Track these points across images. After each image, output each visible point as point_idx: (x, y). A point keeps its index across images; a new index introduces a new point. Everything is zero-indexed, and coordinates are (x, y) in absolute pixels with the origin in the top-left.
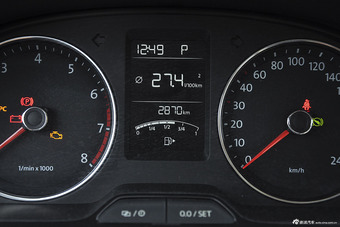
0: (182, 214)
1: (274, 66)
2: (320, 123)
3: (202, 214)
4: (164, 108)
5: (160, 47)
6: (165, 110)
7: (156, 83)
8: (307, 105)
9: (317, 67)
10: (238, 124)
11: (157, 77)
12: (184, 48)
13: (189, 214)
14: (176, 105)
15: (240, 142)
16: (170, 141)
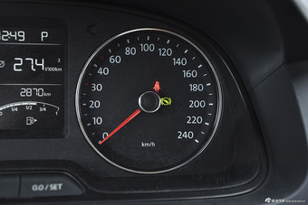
0: (35, 188)
1: (128, 51)
2: (169, 102)
3: (54, 187)
4: (26, 90)
5: (21, 34)
6: (27, 92)
7: (17, 67)
8: (157, 86)
9: (166, 52)
10: (96, 104)
11: (19, 62)
12: (44, 35)
13: (41, 188)
14: (38, 87)
15: (98, 121)
16: (32, 121)
